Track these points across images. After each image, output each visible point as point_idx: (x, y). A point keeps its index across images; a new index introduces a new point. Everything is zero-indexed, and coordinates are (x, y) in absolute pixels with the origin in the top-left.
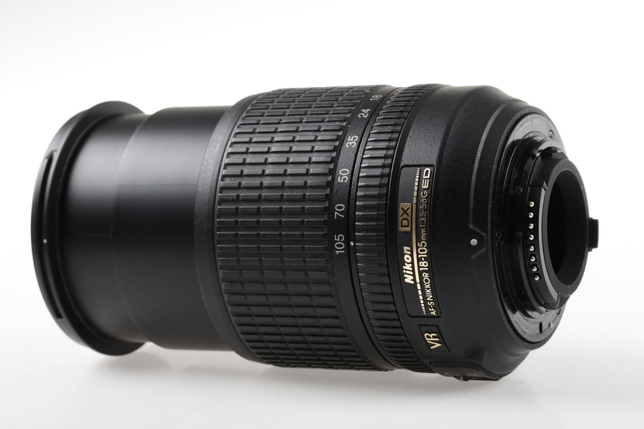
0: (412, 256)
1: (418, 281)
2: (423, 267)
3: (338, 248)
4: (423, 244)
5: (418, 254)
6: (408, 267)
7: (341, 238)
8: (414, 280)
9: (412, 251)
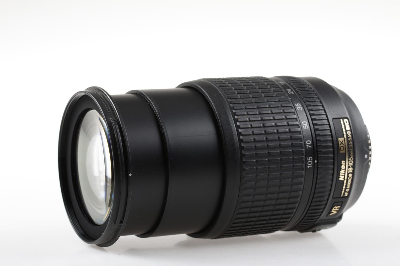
0: (345, 165)
1: (346, 178)
2: (350, 171)
3: (309, 164)
4: (351, 159)
5: (348, 164)
6: (342, 171)
7: (311, 159)
8: (344, 178)
9: (345, 163)
